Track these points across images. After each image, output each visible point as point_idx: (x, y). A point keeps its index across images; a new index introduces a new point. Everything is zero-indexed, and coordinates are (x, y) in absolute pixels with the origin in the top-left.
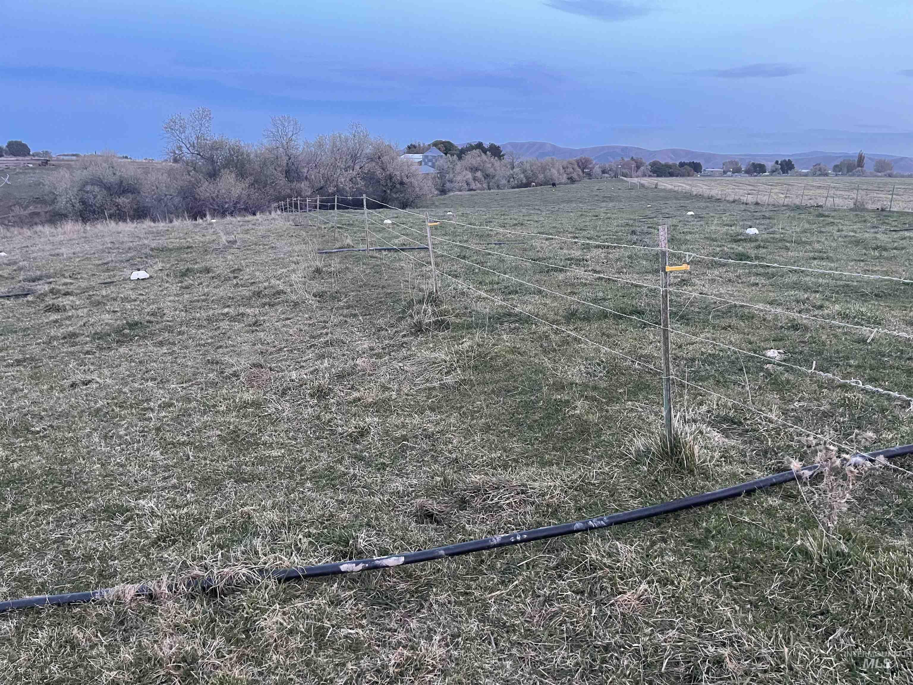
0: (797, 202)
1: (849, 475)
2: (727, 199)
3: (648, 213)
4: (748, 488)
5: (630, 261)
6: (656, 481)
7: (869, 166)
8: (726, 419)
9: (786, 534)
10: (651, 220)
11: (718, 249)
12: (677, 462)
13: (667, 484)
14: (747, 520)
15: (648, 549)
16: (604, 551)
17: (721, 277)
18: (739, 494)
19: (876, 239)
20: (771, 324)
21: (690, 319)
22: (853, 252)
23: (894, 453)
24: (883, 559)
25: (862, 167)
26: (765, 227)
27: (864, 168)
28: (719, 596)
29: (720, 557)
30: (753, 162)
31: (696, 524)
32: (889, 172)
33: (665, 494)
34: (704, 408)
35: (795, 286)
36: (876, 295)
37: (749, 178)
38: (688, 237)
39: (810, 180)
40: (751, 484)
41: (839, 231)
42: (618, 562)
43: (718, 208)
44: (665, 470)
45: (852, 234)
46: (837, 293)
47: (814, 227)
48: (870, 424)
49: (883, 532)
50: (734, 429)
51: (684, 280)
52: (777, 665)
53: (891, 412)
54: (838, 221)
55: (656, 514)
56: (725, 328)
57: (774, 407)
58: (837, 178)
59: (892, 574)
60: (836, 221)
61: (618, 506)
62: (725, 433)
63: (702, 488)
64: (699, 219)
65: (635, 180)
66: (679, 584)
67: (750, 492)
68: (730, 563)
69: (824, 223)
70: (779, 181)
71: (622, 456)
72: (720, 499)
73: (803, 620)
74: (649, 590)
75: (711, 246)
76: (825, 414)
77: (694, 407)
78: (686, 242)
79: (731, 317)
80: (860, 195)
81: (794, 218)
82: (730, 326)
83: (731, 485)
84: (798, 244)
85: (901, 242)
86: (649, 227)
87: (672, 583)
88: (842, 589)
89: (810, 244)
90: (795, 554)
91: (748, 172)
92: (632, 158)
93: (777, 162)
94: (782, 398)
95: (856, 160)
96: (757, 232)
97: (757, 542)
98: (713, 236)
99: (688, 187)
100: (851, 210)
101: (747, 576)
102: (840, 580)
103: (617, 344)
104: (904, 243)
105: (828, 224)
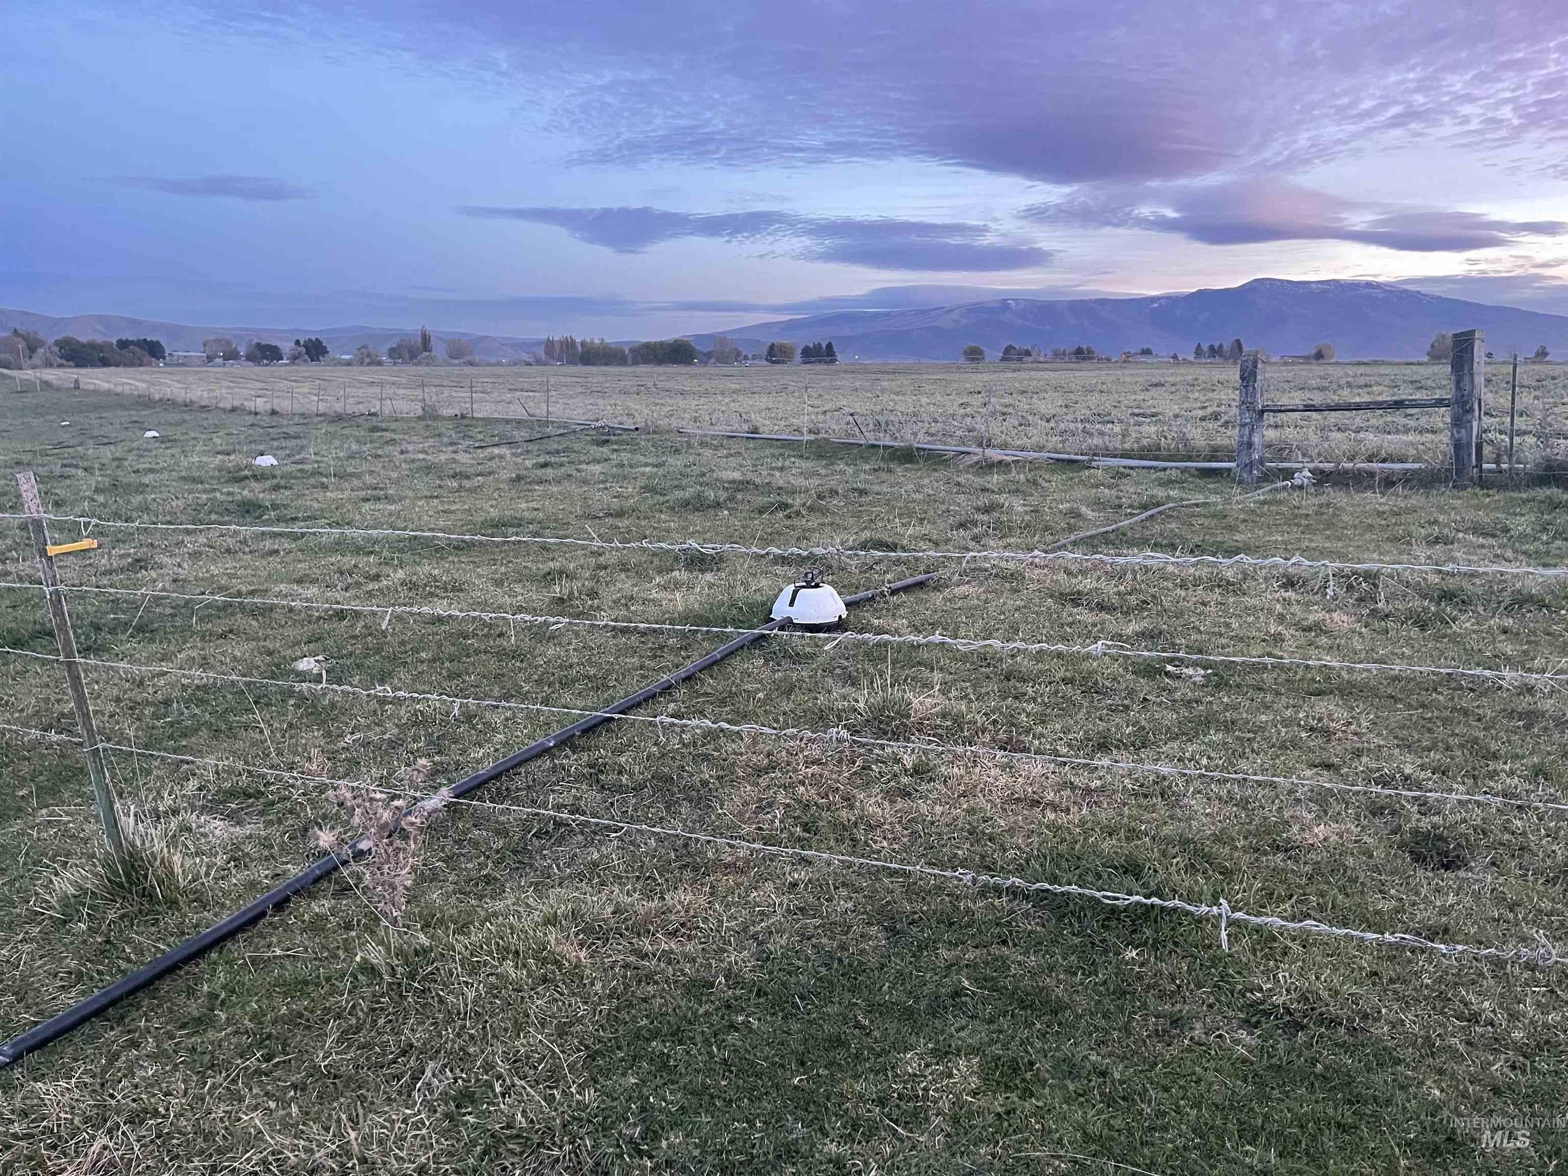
0: (339, 407)
1: (410, 829)
2: (221, 405)
3: (65, 437)
4: (277, 899)
5: (25, 535)
6: (108, 942)
7: (439, 351)
8: (232, 794)
9: (341, 953)
10: (70, 450)
11: (204, 497)
12: (144, 896)
13: (128, 941)
14: (278, 952)
15: (104, 1071)
16: (13, 1112)
17: (211, 547)
18: (263, 914)
19: (455, 461)
20: (303, 615)
21: (157, 630)
22: (423, 484)
23: (485, 777)
24: (476, 937)
25: (430, 351)
26: (288, 452)
27: (433, 353)
28: (241, 1100)
29: (236, 1033)
30: (256, 341)
31: (191, 993)
32: (468, 358)
33: (129, 960)
34: (193, 784)
35: (339, 547)
36: (455, 548)
37: (257, 369)
38: (146, 480)
39: (355, 370)
40: (280, 891)
41: (402, 452)
42: (44, 1120)
43: (205, 423)
44: (122, 917)
45: (421, 456)
46: (401, 551)
47: (365, 448)
48: (455, 743)
49: (480, 897)
50: (251, 805)
51: (138, 561)
52: (342, 1165)
53: (481, 719)
54: (401, 437)
55: (113, 1003)
56: (223, 636)
57: (314, 752)
58: (396, 368)
59: (490, 953)
60: (396, 437)
61: (36, 1014)
62: (234, 818)
63: (196, 926)
64: (169, 444)
65: (29, 374)
66: (167, 1110)
67: (280, 905)
68: (255, 1035)
69: (383, 441)
70: (307, 374)
71: (34, 917)
72: (231, 934)
73: (378, 1076)
74: (111, 1145)
75: (190, 492)
76: (393, 744)
77: (172, 787)
78: (141, 489)
79: (233, 614)
80: (430, 395)
81: (333, 435)
82: (231, 631)
83: (249, 903)
84: (342, 478)
85: (489, 463)
86: (64, 466)
87: (156, 1114)
88: (425, 1004)
89: (358, 476)
90: (356, 978)
91: (250, 358)
92: (15, 331)
93: (298, 343)
94: (328, 734)
95: (420, 340)
96: (275, 463)
97: (297, 983)
98: (196, 474)
99: (143, 386)
100: (419, 418)
101: (284, 1045)
102: (423, 991)
103: (7, 702)
104: (493, 464)
105: (387, 442)
